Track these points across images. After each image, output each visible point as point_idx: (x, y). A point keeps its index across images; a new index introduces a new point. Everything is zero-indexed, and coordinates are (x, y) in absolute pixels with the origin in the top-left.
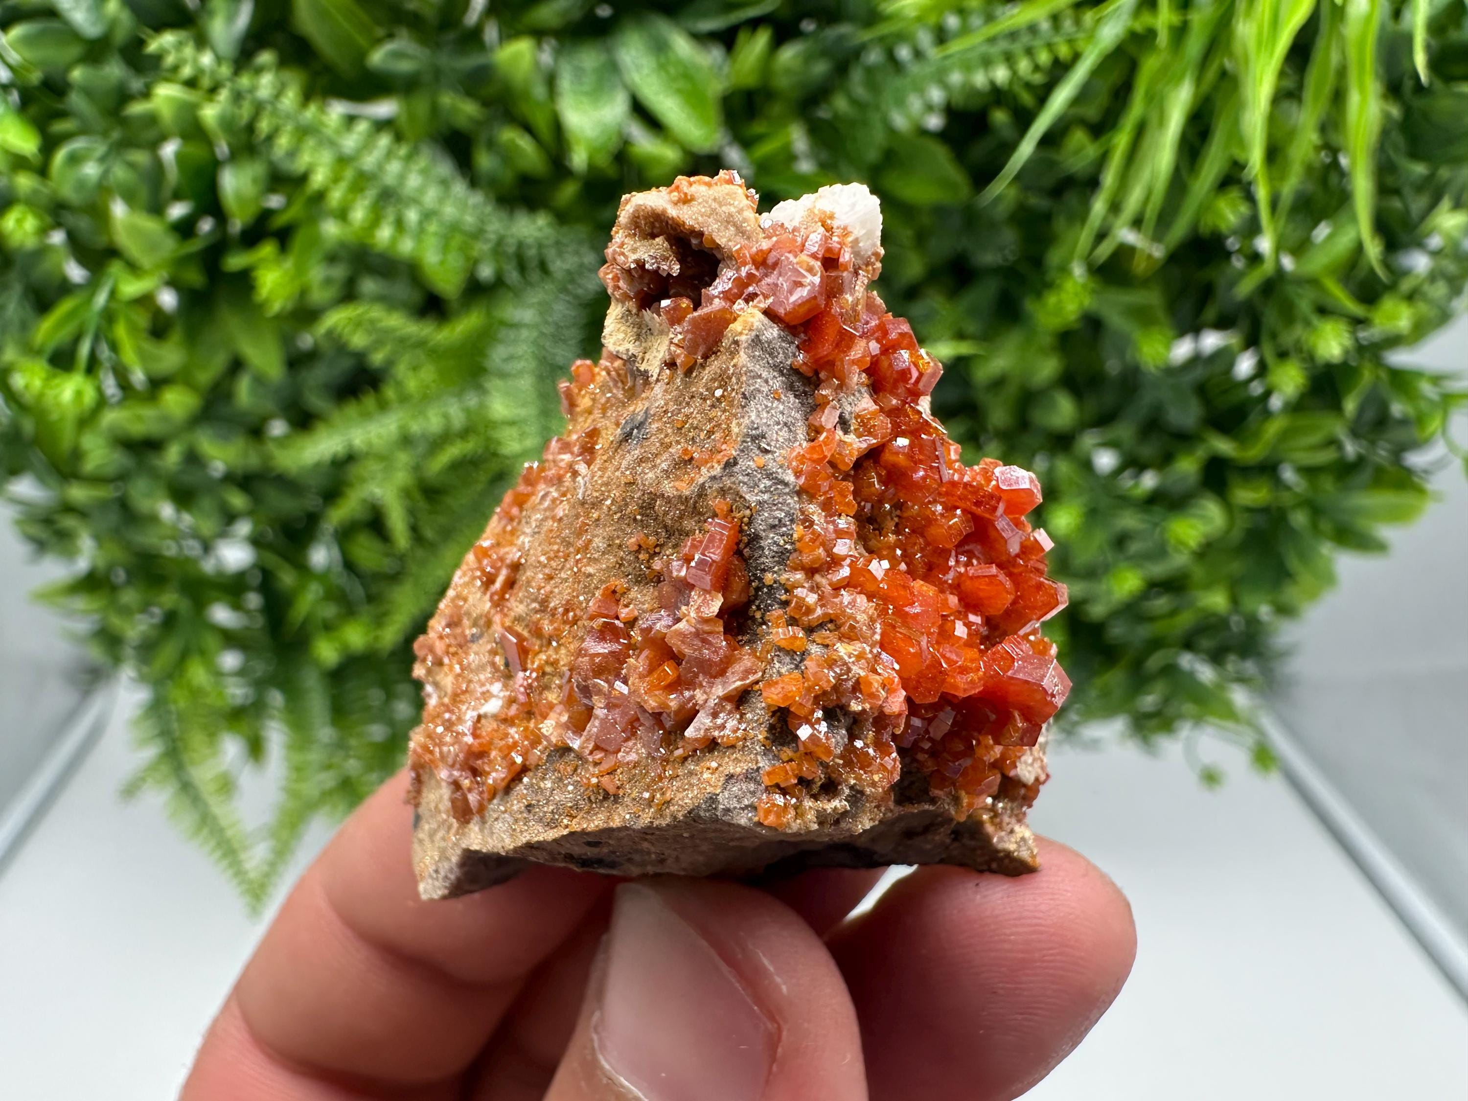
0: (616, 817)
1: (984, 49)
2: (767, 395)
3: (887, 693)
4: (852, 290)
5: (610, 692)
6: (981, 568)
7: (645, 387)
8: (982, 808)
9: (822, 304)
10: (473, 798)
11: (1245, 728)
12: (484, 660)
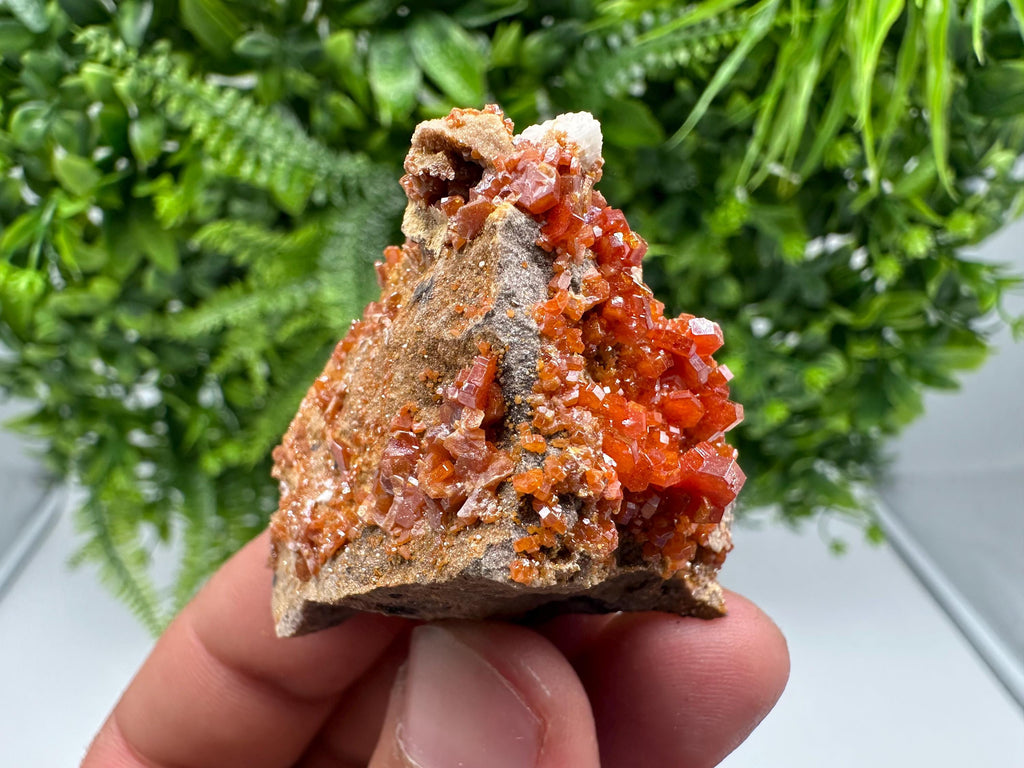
0: (410, 576)
1: (671, 38)
2: (517, 265)
3: (606, 483)
4: (581, 189)
5: (405, 485)
6: (679, 393)
7: (431, 262)
8: (683, 569)
9: (558, 197)
10: (310, 563)
11: (862, 513)
12: (321, 463)
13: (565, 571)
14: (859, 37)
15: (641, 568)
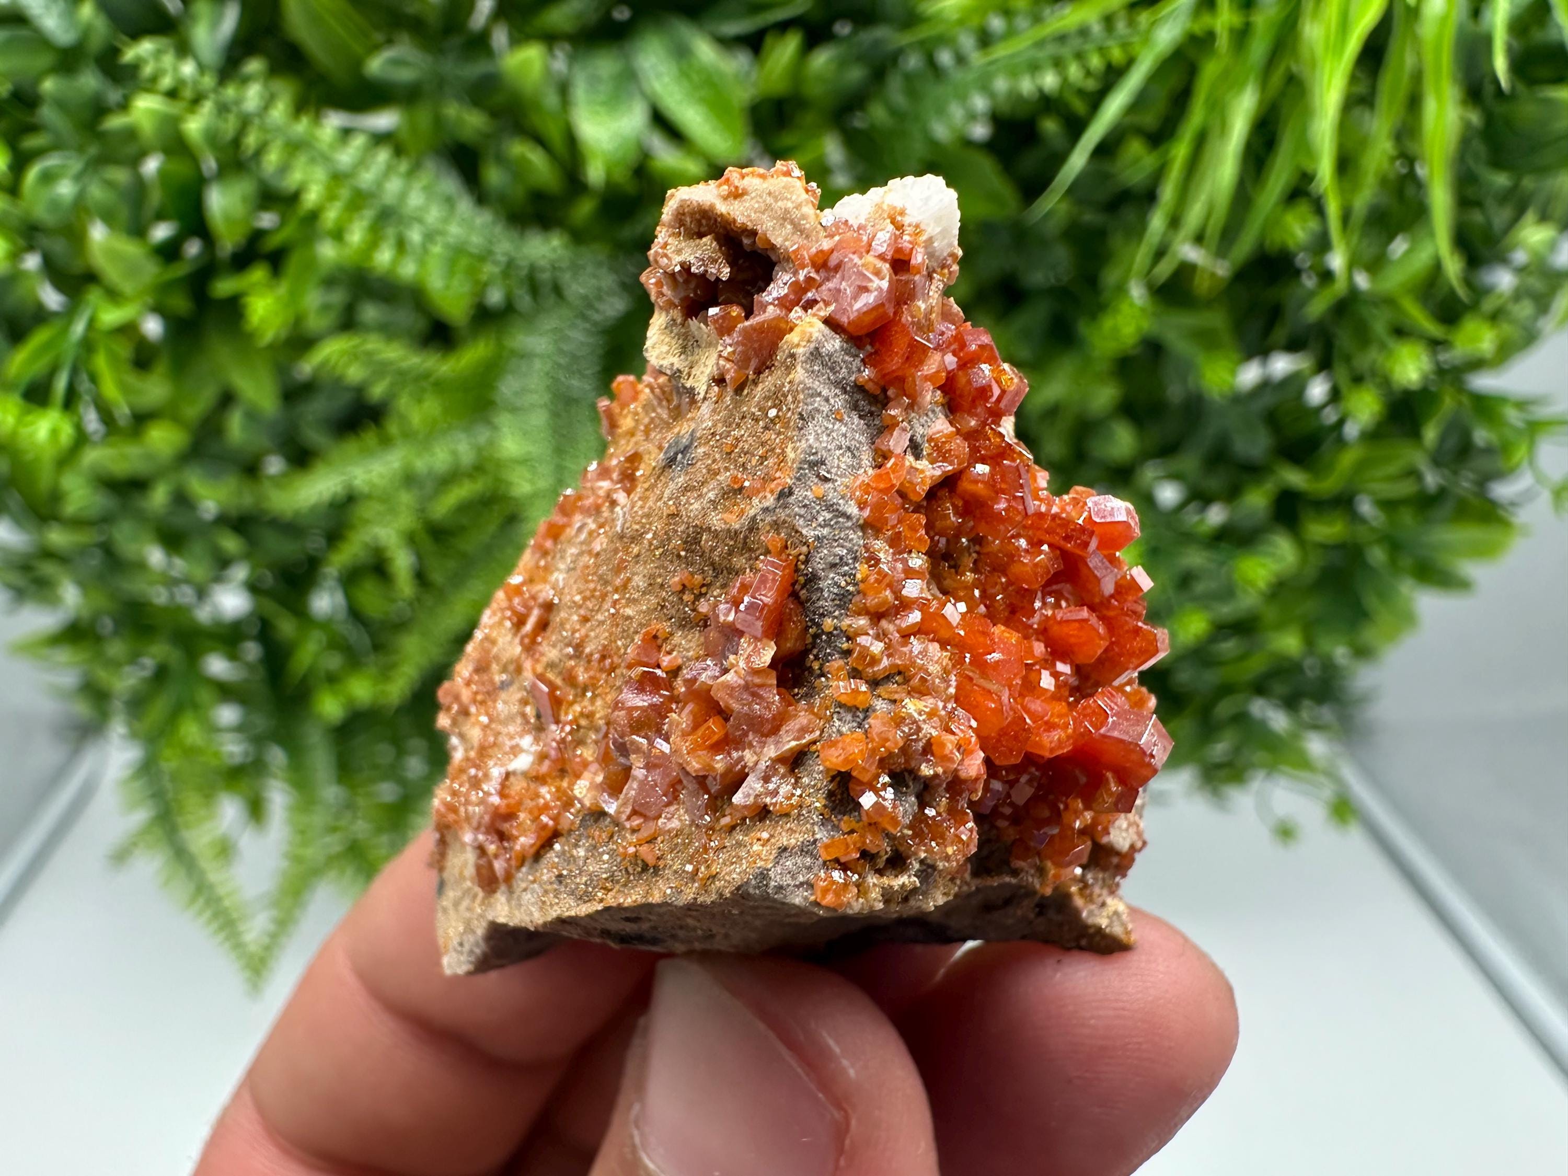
0: (656, 892)
1: (1031, 53)
2: (827, 416)
3: (963, 755)
4: (926, 296)
5: (650, 751)
6: (1071, 611)
7: (691, 406)
8: (1070, 879)
9: (891, 312)
10: (499, 866)
11: (1322, 779)
12: (514, 710)
13: (896, 888)
14: (1319, 49)
15: (1007, 879)
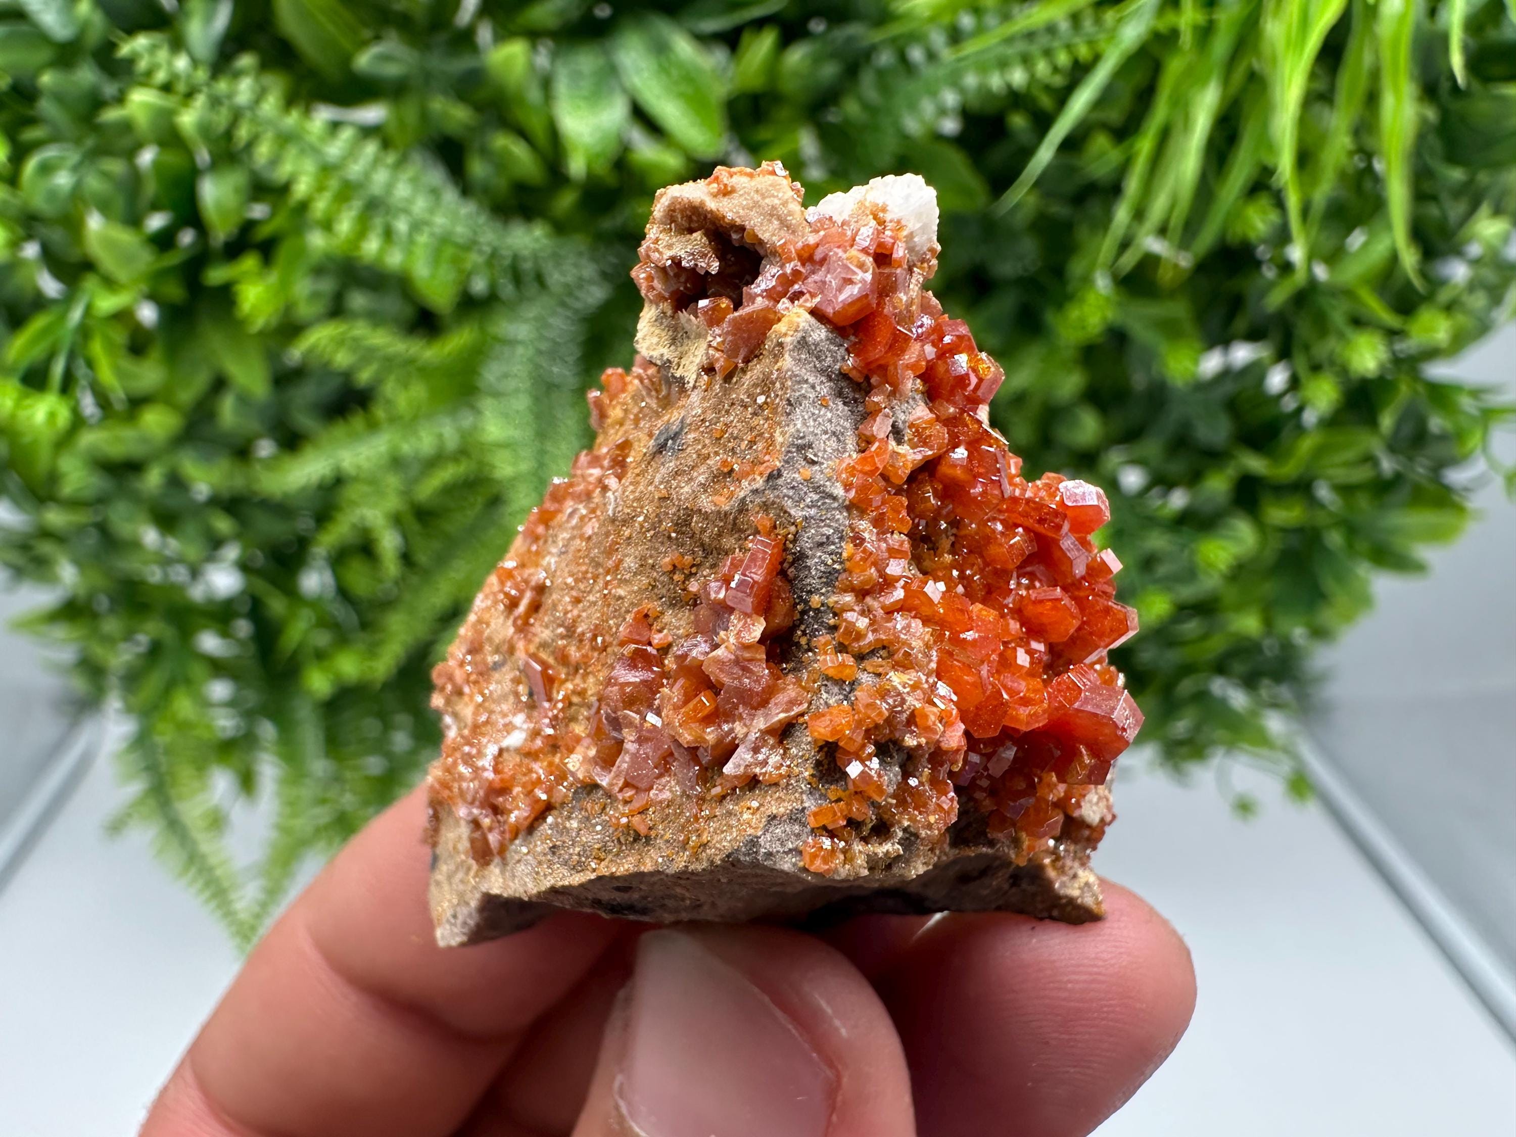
0: (648, 861)
1: (1000, 50)
2: (814, 402)
3: (944, 726)
4: (907, 289)
5: (642, 725)
6: (1044, 592)
7: (680, 394)
8: (1044, 850)
9: (874, 303)
10: (493, 838)
11: (1281, 756)
12: (507, 689)
13: (881, 855)
14: (1280, 46)
15: (984, 850)
